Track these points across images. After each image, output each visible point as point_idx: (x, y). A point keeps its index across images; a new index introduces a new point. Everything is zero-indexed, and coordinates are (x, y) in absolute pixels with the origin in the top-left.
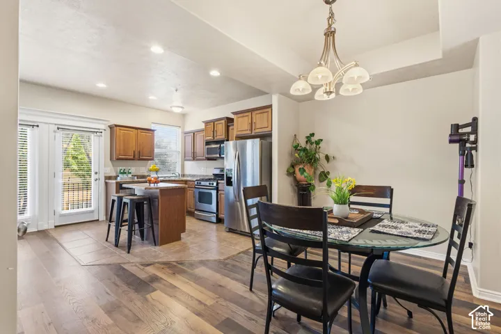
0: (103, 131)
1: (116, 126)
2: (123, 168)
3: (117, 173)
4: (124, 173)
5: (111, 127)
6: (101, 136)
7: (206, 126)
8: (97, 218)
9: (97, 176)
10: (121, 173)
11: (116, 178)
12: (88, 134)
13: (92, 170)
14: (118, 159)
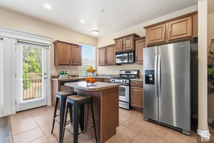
0: (50, 46)
1: (58, 42)
2: (63, 71)
3: (58, 73)
4: (63, 74)
5: (55, 43)
6: (48, 49)
7: (116, 42)
8: (46, 105)
9: (46, 76)
10: (61, 74)
11: (58, 77)
12: (39, 47)
13: (43, 72)
14: (59, 64)
